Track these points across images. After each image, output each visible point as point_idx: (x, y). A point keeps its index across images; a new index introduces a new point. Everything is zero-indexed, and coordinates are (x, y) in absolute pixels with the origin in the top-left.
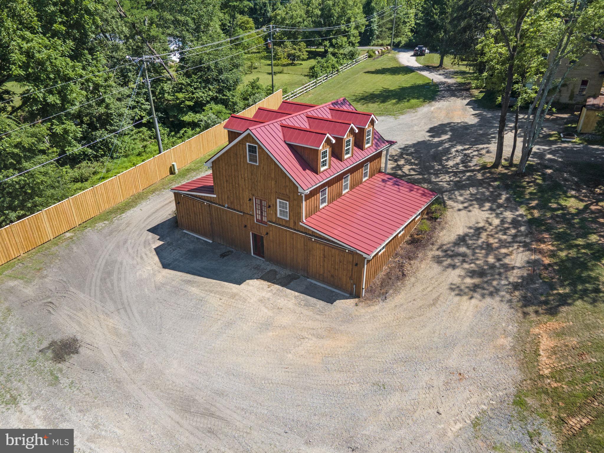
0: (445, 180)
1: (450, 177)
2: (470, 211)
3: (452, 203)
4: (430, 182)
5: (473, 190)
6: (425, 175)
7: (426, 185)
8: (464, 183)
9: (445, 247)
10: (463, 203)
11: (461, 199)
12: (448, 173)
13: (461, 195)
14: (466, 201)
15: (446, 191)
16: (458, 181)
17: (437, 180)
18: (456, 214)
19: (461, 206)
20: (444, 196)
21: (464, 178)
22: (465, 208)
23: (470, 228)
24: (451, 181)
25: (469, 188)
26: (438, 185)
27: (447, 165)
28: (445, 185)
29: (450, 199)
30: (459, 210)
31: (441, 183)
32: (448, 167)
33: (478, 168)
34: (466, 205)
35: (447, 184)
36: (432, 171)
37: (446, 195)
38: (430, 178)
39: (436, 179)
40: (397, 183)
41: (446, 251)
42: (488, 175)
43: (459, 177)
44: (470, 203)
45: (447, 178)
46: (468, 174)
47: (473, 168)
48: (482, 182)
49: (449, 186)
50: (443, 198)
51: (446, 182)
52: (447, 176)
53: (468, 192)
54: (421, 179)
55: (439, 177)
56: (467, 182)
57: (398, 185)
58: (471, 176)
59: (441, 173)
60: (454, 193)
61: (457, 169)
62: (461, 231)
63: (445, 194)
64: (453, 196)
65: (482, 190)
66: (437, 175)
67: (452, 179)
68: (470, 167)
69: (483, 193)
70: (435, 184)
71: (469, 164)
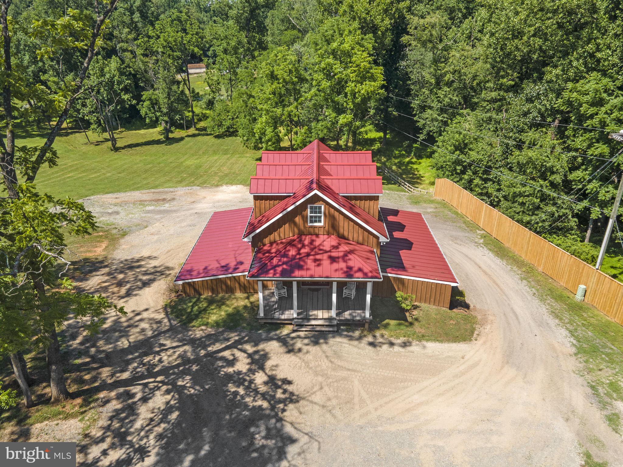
0: (170, 352)
1: (160, 361)
2: (133, 311)
3: (156, 317)
4: (192, 342)
5: (124, 343)
6: (206, 356)
7: (198, 336)
8: (137, 354)
9: (164, 276)
10: (141, 320)
11: (144, 325)
12: (165, 371)
13: (143, 330)
14: (136, 324)
15: (165, 332)
16: (146, 354)
17: (181, 349)
18: (152, 304)
19: (145, 315)
20: (168, 324)
21: (136, 365)
22: (138, 314)
23: (136, 295)
24: (158, 353)
25: (129, 346)
26: (179, 341)
27: (168, 392)
28: (168, 343)
29: (159, 322)
30: (147, 310)
31: (175, 344)
32: (164, 388)
33: (102, 395)
34: (138, 318)
35: (164, 345)
36: (194, 368)
37: (165, 326)
38: (194, 351)
39: (185, 352)
40: (225, 268)
41: (163, 274)
42: (87, 377)
43: (144, 365)
44: (132, 322)
45: (165, 358)
46: (125, 375)
47: (113, 394)
48: (105, 361)
49: (162, 341)
50: (169, 321)
51: (166, 350)
52: (165, 364)
53: (132, 339)
54: (209, 345)
55: (180, 356)
56: (130, 357)
57: (223, 267)
58: (122, 371)
59: (178, 366)
60: (154, 331)
61: (146, 385)
62: (147, 291)
63: (167, 328)
64: (155, 326)
65: (109, 348)
66: (185, 360)
67: (157, 358)
68: (118, 397)
69: (108, 342)
70: (184, 340)
71: (119, 406)
